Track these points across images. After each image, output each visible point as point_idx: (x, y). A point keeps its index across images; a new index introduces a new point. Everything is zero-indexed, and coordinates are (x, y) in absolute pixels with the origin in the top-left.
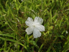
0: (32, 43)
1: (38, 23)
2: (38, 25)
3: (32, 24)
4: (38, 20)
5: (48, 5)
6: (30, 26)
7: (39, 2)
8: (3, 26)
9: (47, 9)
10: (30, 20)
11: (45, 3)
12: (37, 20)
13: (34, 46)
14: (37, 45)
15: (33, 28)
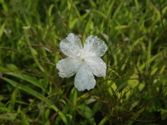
0: (84, 111)
1: (94, 54)
2: (93, 58)
3: (78, 52)
4: (95, 44)
6: (70, 56)
10: (72, 42)
12: (92, 44)
15: (80, 64)
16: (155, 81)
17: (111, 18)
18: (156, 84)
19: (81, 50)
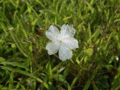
0: (58, 78)
1: (68, 36)
2: (67, 39)
3: (57, 37)
4: (68, 30)
5: (85, 17)
6: (53, 40)
7: (69, 13)
8: (8, 51)
9: (82, 23)
10: (53, 31)
11: (79, 14)
12: (65, 30)
13: (61, 82)
14: (66, 82)
15: (59, 44)
16: (98, 49)
17: (58, 13)
18: (99, 50)
19: (59, 35)
